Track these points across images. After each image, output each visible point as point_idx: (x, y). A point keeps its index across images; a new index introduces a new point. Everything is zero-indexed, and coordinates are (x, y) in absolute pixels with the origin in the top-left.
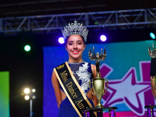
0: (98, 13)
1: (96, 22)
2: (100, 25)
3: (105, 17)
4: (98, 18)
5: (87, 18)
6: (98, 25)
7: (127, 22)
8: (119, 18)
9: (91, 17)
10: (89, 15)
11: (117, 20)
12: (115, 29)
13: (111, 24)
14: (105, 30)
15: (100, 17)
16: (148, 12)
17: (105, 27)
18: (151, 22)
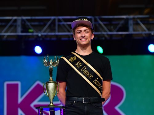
0: (33, 18)
1: (30, 29)
2: (35, 34)
3: (42, 23)
4: (33, 23)
5: (19, 23)
6: (33, 32)
7: (69, 31)
8: (59, 25)
9: (25, 22)
10: (23, 20)
11: (57, 28)
12: (54, 39)
13: (49, 32)
14: (41, 39)
15: (36, 23)
16: (96, 20)
17: (42, 35)
18: (99, 33)
